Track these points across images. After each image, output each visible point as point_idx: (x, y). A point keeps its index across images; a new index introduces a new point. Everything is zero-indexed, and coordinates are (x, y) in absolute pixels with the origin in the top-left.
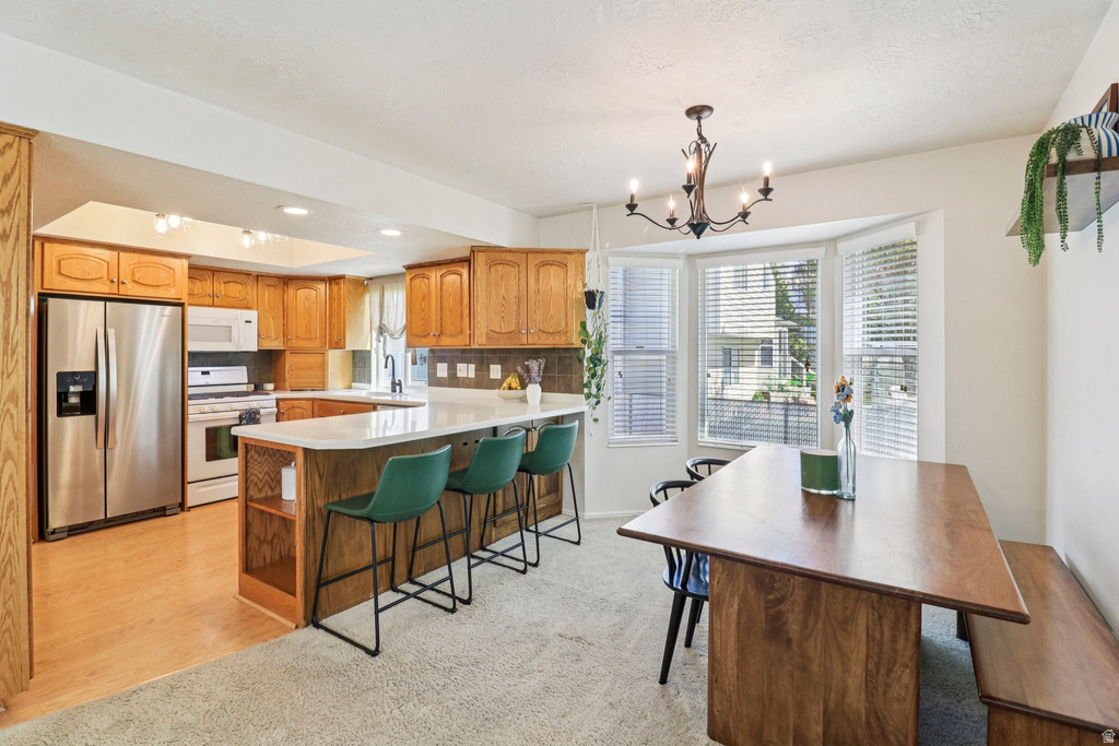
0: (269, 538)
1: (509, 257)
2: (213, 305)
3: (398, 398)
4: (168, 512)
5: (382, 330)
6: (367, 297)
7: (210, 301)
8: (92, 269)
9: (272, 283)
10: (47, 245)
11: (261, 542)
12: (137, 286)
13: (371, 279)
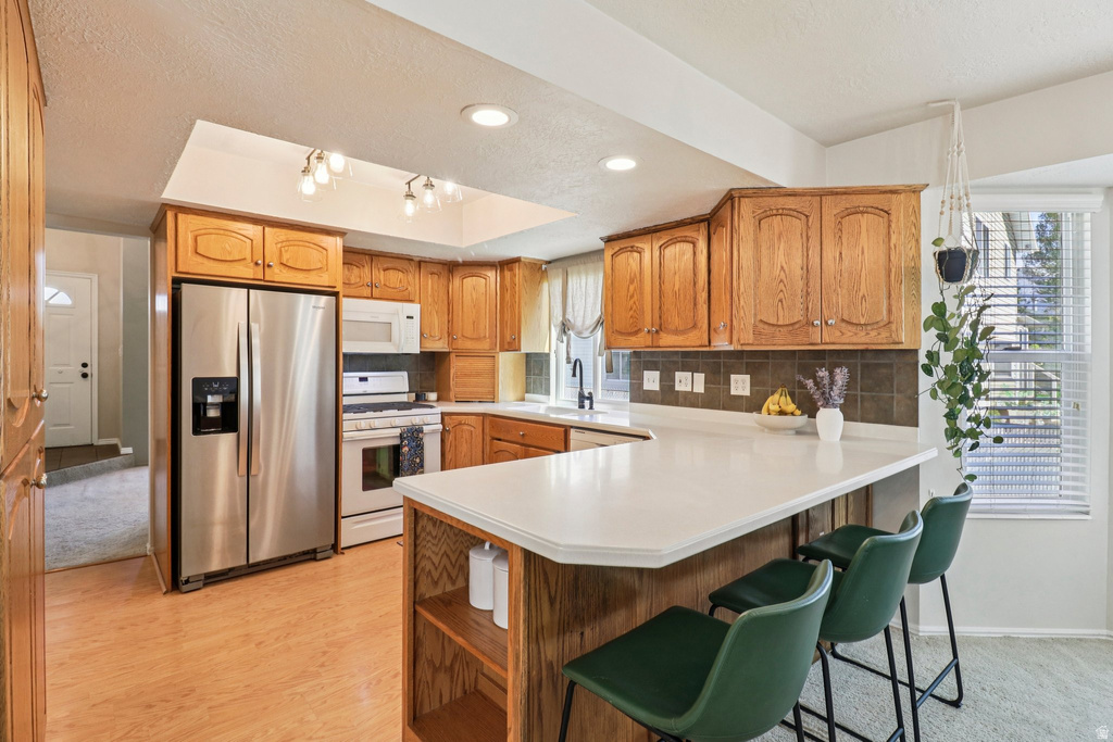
0: (448, 663)
1: (791, 203)
2: (372, 297)
3: (587, 418)
4: (319, 556)
5: (565, 328)
6: (545, 285)
7: (367, 292)
8: (234, 248)
9: (435, 271)
10: (181, 217)
11: (436, 670)
12: (285, 270)
13: (549, 262)
